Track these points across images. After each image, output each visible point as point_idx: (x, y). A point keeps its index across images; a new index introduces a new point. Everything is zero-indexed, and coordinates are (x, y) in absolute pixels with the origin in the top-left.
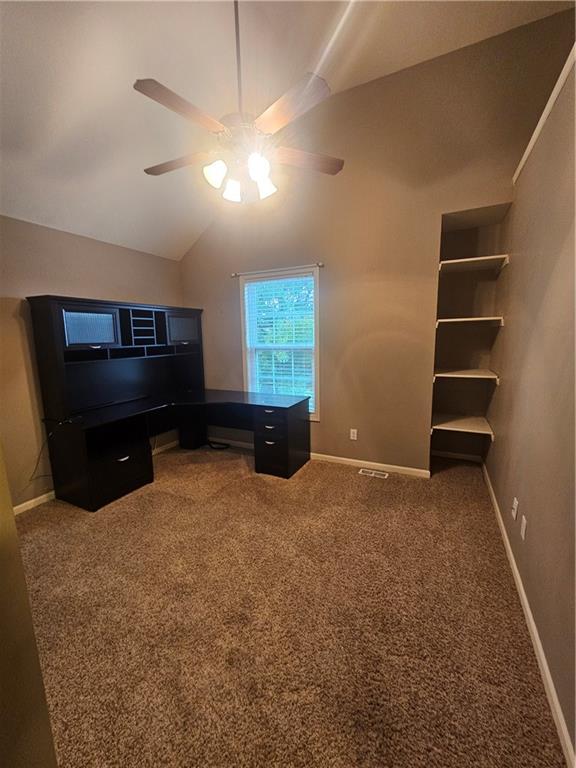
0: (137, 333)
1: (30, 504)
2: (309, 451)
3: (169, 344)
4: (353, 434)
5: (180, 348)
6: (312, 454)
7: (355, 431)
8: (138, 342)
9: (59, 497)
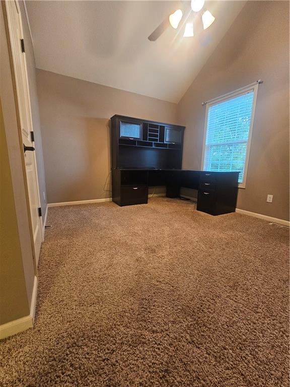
0: (150, 135)
1: (103, 200)
2: (235, 207)
3: (165, 143)
4: (270, 198)
5: (170, 145)
6: (236, 209)
7: (272, 196)
8: (150, 140)
9: (113, 201)
